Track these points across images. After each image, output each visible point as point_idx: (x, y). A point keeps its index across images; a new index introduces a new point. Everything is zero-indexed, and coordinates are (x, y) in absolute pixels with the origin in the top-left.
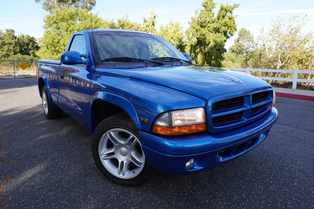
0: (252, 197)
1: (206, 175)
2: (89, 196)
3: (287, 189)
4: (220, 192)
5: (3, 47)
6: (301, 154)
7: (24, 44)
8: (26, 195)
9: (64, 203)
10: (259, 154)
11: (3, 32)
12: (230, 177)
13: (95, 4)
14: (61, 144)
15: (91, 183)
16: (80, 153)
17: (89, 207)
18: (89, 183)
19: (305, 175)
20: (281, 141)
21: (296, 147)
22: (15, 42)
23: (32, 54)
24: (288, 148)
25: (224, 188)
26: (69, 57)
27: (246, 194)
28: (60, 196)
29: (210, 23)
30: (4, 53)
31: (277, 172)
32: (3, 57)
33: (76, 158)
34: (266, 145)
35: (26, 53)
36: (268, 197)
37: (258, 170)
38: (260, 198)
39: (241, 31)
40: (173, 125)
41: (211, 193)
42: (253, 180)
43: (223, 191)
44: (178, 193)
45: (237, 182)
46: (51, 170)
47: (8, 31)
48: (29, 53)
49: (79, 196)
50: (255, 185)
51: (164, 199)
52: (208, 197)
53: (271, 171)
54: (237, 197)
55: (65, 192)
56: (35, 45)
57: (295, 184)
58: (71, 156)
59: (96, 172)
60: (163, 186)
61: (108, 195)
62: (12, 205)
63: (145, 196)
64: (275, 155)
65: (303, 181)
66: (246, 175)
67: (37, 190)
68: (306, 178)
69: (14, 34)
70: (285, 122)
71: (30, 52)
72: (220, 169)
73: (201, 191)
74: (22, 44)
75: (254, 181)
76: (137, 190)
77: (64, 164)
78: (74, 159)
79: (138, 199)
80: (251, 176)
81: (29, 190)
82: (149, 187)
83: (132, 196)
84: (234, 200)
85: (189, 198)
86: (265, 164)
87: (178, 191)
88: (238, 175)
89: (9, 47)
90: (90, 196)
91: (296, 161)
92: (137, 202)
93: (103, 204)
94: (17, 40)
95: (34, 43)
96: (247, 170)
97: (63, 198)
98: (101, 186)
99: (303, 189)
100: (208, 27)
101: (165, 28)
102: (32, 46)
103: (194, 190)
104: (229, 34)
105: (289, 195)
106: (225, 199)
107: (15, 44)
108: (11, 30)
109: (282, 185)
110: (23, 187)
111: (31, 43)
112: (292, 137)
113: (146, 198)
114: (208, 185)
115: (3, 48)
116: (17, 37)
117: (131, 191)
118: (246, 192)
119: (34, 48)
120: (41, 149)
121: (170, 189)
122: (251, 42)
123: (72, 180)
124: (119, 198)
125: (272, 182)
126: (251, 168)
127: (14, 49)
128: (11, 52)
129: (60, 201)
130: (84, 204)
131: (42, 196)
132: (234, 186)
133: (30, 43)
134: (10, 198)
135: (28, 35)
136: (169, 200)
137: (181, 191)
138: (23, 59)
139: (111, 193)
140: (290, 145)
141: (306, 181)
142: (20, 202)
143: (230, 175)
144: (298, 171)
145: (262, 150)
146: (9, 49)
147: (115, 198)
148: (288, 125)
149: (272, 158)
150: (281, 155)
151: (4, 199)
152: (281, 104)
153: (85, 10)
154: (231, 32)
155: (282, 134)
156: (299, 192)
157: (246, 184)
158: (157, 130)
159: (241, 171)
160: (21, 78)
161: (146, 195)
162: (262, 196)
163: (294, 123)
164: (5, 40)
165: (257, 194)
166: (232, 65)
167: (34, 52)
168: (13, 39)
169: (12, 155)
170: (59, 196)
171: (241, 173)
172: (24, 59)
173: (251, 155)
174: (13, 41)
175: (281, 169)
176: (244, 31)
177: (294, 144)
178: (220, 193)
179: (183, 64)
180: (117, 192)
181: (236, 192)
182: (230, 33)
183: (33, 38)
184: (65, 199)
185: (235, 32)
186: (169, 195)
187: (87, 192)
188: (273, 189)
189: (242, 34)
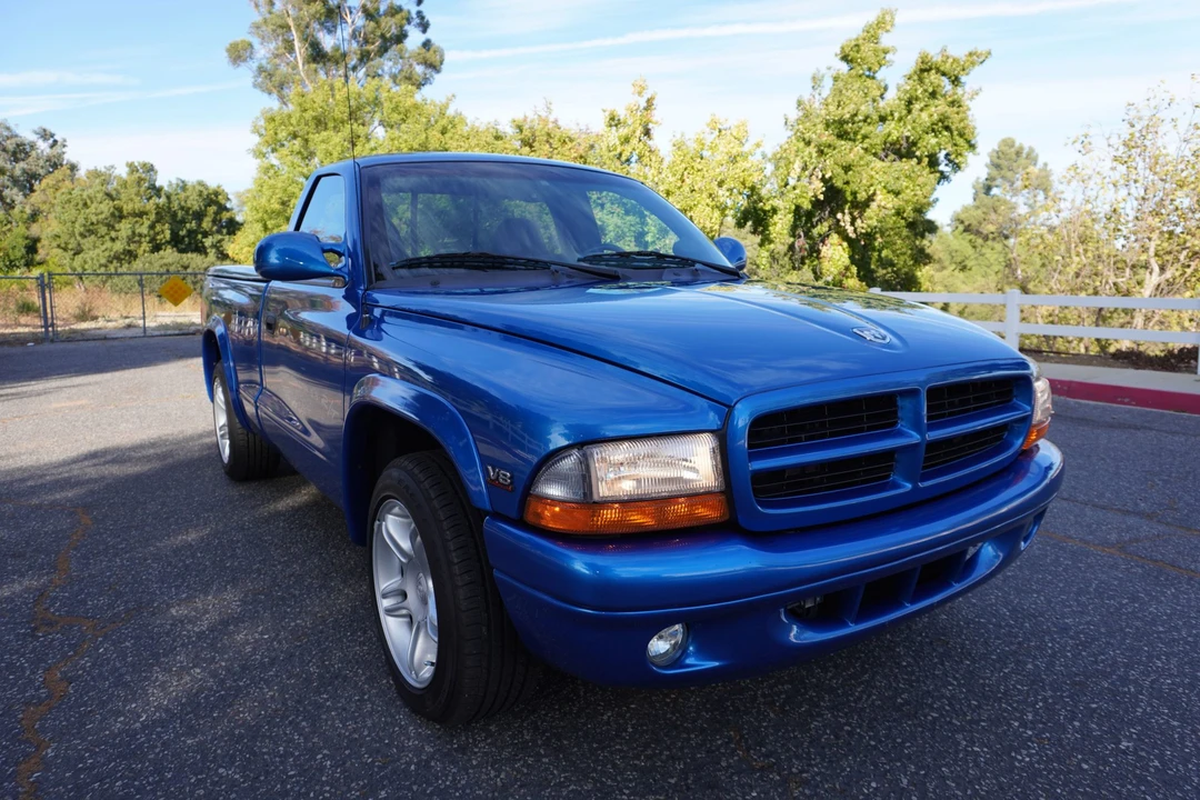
0: (937, 787)
1: (770, 699)
2: (320, 756)
3: (1087, 763)
4: (813, 762)
5: (117, 226)
6: (1178, 631)
7: (187, 212)
8: (105, 743)
9: (228, 775)
10: (1000, 626)
11: (117, 172)
12: (863, 709)
13: (441, 63)
14: (259, 570)
15: (336, 709)
16: (321, 601)
17: (312, 795)
18: (329, 710)
19: (1175, 710)
20: (1104, 577)
21: (1161, 602)
22: (157, 206)
23: (214, 250)
24: (1127, 604)
25: (830, 749)
26: (282, 253)
27: (917, 773)
28: (219, 751)
29: (869, 120)
30: (119, 246)
31: (1062, 696)
32: (115, 261)
33: (302, 619)
34: (1038, 592)
35: (193, 246)
36: (1002, 789)
37: (984, 685)
38: (969, 792)
39: (997, 152)
40: (596, 498)
41: (774, 764)
42: (954, 721)
43: (823, 760)
44: (648, 758)
45: (890, 728)
46: (205, 660)
47: (132, 168)
48: (204, 247)
49: (287, 754)
50: (959, 743)
51: (593, 778)
52: (761, 778)
53: (1036, 690)
54: (874, 785)
55: (241, 736)
56: (225, 216)
57: (1125, 744)
58: (285, 611)
59: (364, 674)
60: (598, 730)
61: (388, 756)
62: (53, 774)
63: (523, 766)
64: (1065, 629)
65: (1162, 733)
66: (930, 701)
67: (145, 727)
68: (1176, 723)
69: (155, 180)
70: (1136, 505)
71: (208, 242)
72: (832, 678)
73: (738, 755)
74: (180, 214)
75: (956, 725)
76: (499, 743)
77: (256, 641)
78: (293, 624)
79: (496, 776)
80: (947, 708)
81: (119, 725)
82: (544, 732)
83: (474, 763)
84: (864, 794)
85: (686, 779)
86: (1018, 662)
87: (649, 752)
88: (899, 700)
89: (137, 226)
90: (325, 756)
91: (1150, 657)
92: (489, 785)
93: (364, 787)
94: (162, 200)
95: (222, 208)
96: (936, 685)
97: (227, 759)
98: (369, 723)
99: (1157, 763)
100: (865, 137)
101: (692, 146)
102: (214, 222)
103: (713, 752)
104: (946, 165)
105: (1088, 786)
106: (826, 791)
107: (157, 214)
108: (145, 165)
109: (1068, 748)
110: (101, 714)
111: (213, 209)
112: (1156, 561)
113: (525, 771)
114: (772, 735)
115: (116, 231)
116: (166, 188)
117: (476, 746)
118: (916, 765)
119: (222, 227)
120: (187, 587)
121: (621, 744)
122: (1041, 192)
123: (272, 697)
124: (427, 765)
125: (1030, 733)
126: (955, 679)
127: (152, 232)
128: (140, 242)
129: (217, 769)
130: (298, 782)
131: (157, 750)
132: (873, 743)
133: (206, 210)
134: (49, 751)
135: (201, 183)
136: (609, 782)
137: (661, 754)
138: (182, 266)
139: (401, 749)
140: (1138, 592)
141: (1176, 736)
142: (81, 765)
143: (867, 700)
144: (1151, 694)
145: (1014, 611)
146: (134, 233)
147: (413, 767)
148: (1150, 517)
149: (1053, 640)
150: (1091, 630)
151: (28, 755)
152: (1140, 434)
153: (404, 87)
154: (953, 157)
155: (1112, 550)
156: (1135, 776)
157: (922, 738)
158: (539, 516)
159: (912, 686)
160: (165, 335)
161: (526, 762)
162: (980, 784)
163: (1176, 509)
164: (124, 200)
165: (960, 776)
166: (964, 282)
167: (220, 241)
168: (151, 198)
169: (86, 604)
170: (215, 751)
171: (910, 693)
172: (186, 268)
173: (969, 627)
174: (150, 206)
175: (1080, 683)
176: (1013, 150)
177: (1157, 591)
178: (812, 766)
179: (702, 277)
180: (423, 747)
181: (876, 766)
182: (949, 160)
183: (216, 194)
184: (233, 763)
185: (970, 156)
186: (614, 766)
187: (316, 740)
188: (1028, 759)
189: (1004, 163)
